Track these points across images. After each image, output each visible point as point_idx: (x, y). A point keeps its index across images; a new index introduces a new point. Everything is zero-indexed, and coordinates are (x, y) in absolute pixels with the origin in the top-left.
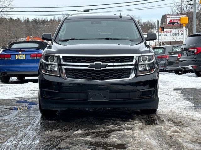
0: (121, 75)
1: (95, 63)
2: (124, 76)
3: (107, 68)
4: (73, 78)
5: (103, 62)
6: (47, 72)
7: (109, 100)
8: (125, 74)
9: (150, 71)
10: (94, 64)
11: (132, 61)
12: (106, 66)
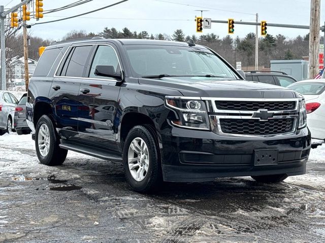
4: (230, 133)
6: (185, 125)
7: (279, 164)
10: (259, 112)
12: (272, 115)
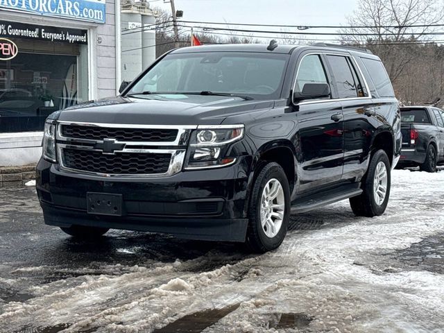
0: (152, 166)
1: (105, 139)
2: (159, 169)
3: (125, 150)
5: (119, 139)
8: (160, 164)
9: (219, 161)
10: (102, 142)
11: (173, 139)
12: (123, 146)
